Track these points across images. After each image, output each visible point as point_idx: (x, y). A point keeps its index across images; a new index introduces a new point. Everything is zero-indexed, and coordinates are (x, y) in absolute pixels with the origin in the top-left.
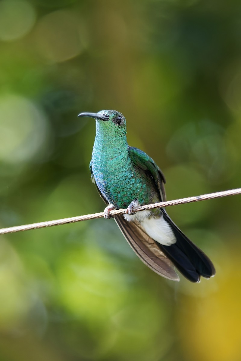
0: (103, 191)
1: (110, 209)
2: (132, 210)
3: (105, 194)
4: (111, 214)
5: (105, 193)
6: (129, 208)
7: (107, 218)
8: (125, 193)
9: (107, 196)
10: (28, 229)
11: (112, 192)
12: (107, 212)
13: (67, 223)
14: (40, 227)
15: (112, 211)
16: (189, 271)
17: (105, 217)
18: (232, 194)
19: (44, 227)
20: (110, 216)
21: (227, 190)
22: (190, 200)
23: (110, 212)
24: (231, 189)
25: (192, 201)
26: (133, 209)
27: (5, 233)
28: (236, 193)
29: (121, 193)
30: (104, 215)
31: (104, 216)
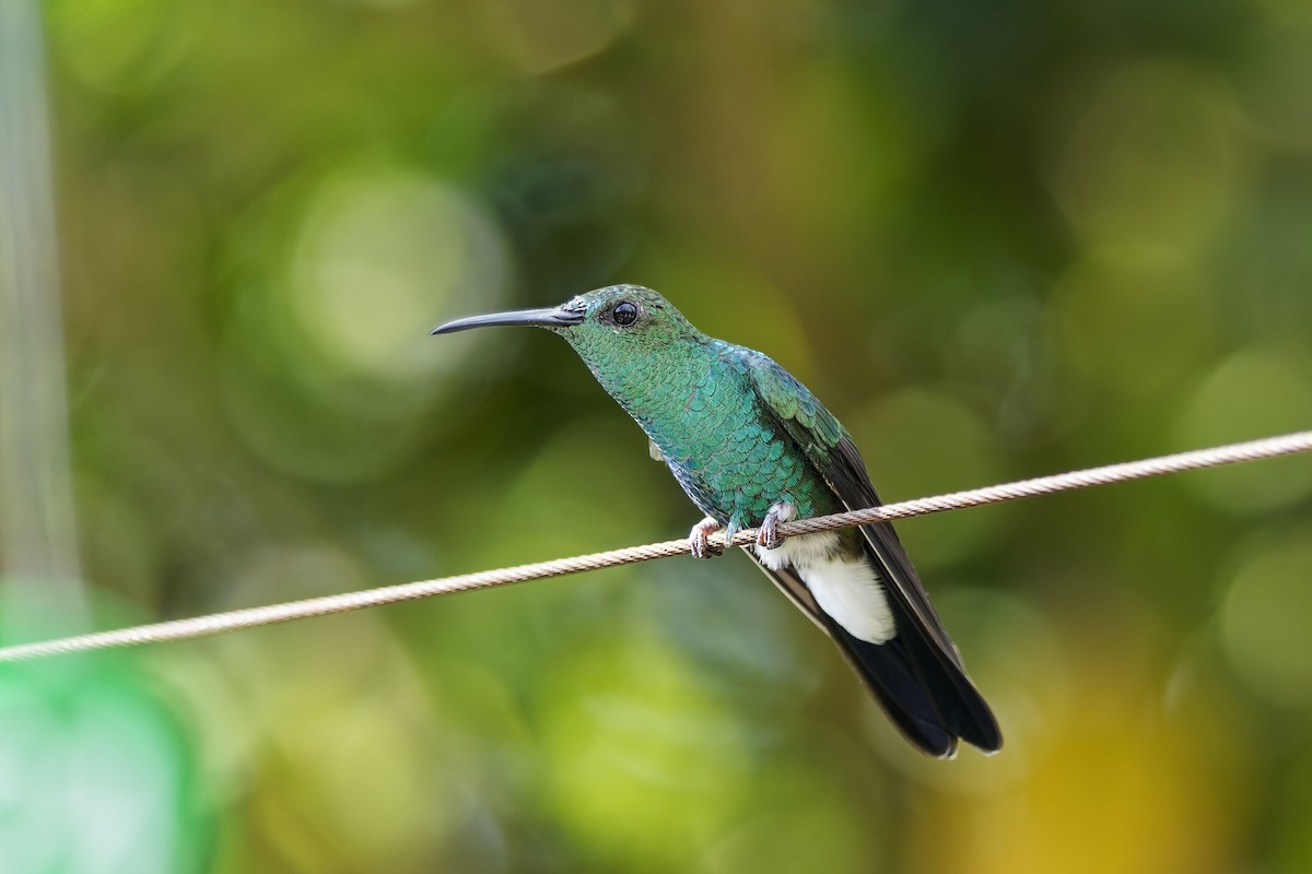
0: (692, 490)
1: (710, 530)
2: (777, 533)
3: (699, 496)
4: (710, 543)
5: (697, 494)
6: (766, 527)
7: (700, 556)
8: (756, 490)
9: (703, 502)
10: (458, 590)
11: (718, 488)
12: (700, 539)
13: (577, 571)
14: (494, 584)
15: (715, 534)
16: (921, 722)
17: (693, 553)
18: (1080, 483)
19: (506, 583)
20: (711, 551)
21: (1066, 470)
22: (953, 503)
23: (709, 537)
24: (1079, 468)
25: (958, 504)
26: (779, 530)
27: (386, 603)
28: (1092, 481)
29: (744, 488)
30: (692, 549)
31: (690, 551)
